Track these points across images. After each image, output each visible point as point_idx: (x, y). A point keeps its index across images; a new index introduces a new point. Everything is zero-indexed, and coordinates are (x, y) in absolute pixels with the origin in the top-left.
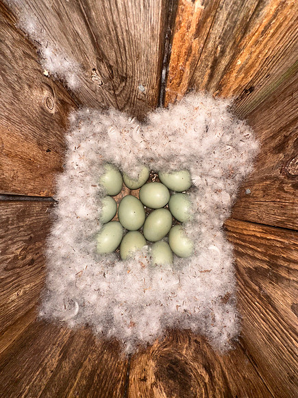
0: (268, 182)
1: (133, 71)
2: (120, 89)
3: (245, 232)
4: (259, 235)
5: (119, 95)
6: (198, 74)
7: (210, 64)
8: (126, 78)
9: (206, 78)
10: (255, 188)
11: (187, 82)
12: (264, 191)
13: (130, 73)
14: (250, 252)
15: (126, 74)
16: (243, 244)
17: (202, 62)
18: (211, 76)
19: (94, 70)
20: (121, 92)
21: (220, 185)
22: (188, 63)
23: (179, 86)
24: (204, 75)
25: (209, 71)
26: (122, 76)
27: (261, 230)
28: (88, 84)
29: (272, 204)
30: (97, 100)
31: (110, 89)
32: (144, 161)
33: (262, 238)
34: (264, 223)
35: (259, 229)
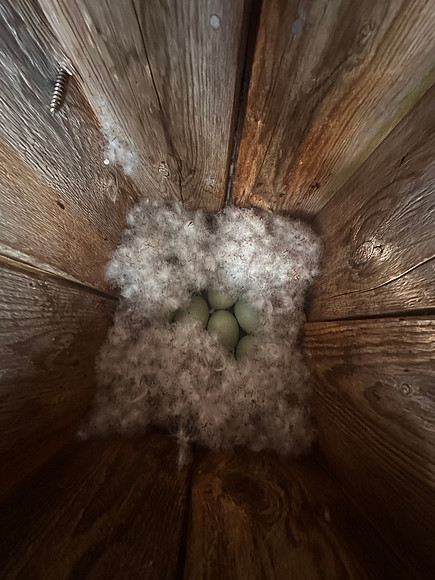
0: (340, 275)
1: (202, 165)
2: (186, 181)
4: (334, 330)
5: (185, 186)
6: (264, 170)
7: (275, 163)
8: (195, 171)
9: (272, 175)
10: (330, 283)
11: (254, 177)
12: (338, 285)
13: (199, 167)
15: (195, 168)
16: (321, 345)
17: (267, 161)
18: (277, 173)
19: (163, 162)
22: (254, 161)
23: (247, 180)
24: (270, 171)
25: (274, 169)
26: (191, 170)
27: (336, 325)
28: (153, 175)
29: (344, 296)
31: (176, 181)
33: (337, 332)
34: (339, 317)
35: (334, 324)
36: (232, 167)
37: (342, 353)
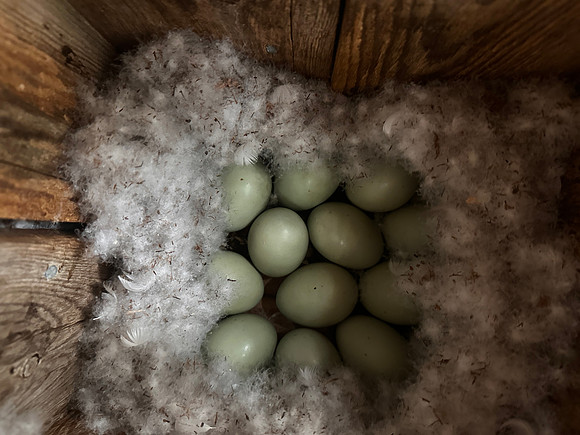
0: (253, 20)
1: (22, 290)
2: (49, 318)
3: (356, 60)
4: (358, 41)
5: (60, 320)
6: (35, 163)
7: (21, 142)
8: (32, 304)
9: (44, 145)
10: (263, 40)
11: (46, 182)
12: (270, 26)
13: (24, 297)
14: (396, 55)
15: (25, 306)
16: (380, 64)
17: (17, 158)
18: (41, 135)
19: (12, 371)
20: (54, 316)
21: (257, 105)
22: (17, 185)
23: (52, 197)
24: (36, 150)
25: (32, 143)
26: (29, 313)
27: (349, 38)
28: (34, 386)
29: (296, 17)
30: (65, 368)
31: (48, 339)
32: (200, 266)
33: (364, 36)
34: (332, 31)
37: (403, 32)
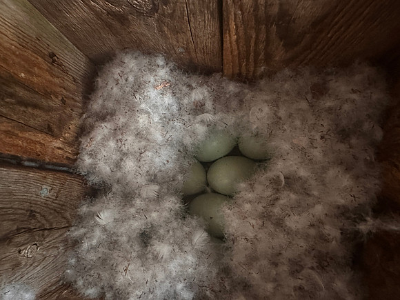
1: (24, 201)
2: (44, 222)
3: (236, 53)
4: (234, 37)
5: (51, 224)
8: (31, 211)
9: (37, 112)
10: (175, 43)
11: (40, 135)
12: (178, 32)
13: (26, 205)
14: (261, 46)
15: (27, 211)
16: (252, 54)
17: (19, 118)
18: (35, 106)
19: (19, 252)
20: (46, 220)
22: (20, 135)
23: (44, 144)
24: (33, 115)
25: (30, 110)
26: (30, 216)
27: (227, 35)
28: (36, 264)
29: (192, 25)
33: (237, 33)
34: (217, 31)
35: (227, 38)
36: (26, 163)
